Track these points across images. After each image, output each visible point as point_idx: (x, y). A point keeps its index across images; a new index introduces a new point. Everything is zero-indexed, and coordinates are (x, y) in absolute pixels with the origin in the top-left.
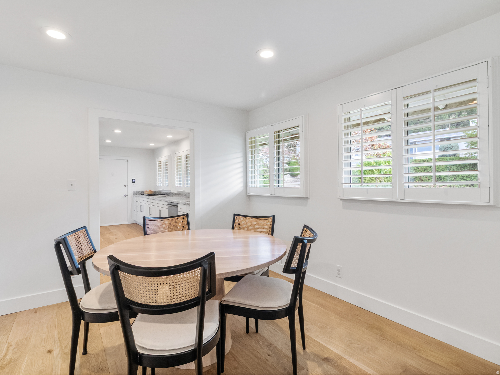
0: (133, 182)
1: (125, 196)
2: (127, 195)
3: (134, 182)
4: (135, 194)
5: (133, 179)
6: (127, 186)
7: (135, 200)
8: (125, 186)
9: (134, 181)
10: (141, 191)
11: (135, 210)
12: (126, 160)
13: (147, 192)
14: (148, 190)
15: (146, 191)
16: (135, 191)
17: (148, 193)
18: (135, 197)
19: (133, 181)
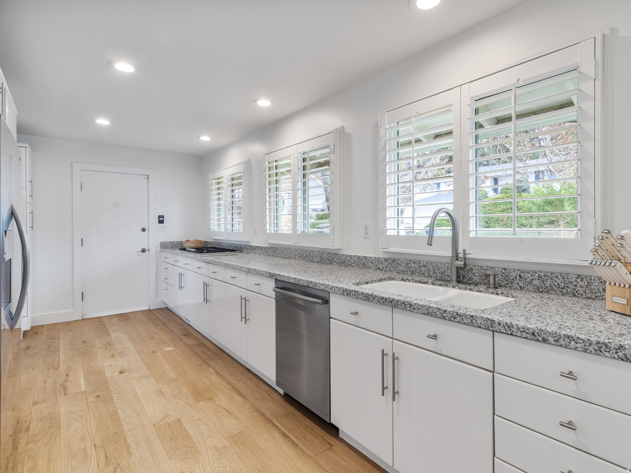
0: (159, 222)
1: (143, 251)
2: (147, 249)
3: (161, 222)
4: (165, 246)
5: (159, 217)
6: (147, 229)
7: (165, 260)
8: (144, 230)
9: (162, 219)
10: (176, 241)
11: (165, 281)
12: (146, 177)
13: (189, 242)
14: (191, 239)
15: (187, 240)
16: (165, 241)
17: (193, 245)
18: (164, 255)
19: (160, 219)
